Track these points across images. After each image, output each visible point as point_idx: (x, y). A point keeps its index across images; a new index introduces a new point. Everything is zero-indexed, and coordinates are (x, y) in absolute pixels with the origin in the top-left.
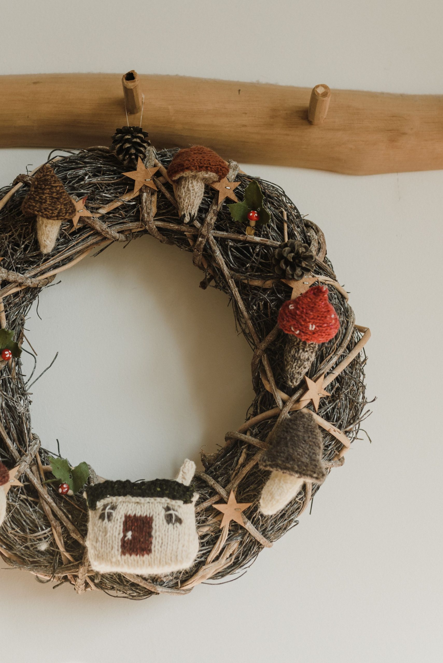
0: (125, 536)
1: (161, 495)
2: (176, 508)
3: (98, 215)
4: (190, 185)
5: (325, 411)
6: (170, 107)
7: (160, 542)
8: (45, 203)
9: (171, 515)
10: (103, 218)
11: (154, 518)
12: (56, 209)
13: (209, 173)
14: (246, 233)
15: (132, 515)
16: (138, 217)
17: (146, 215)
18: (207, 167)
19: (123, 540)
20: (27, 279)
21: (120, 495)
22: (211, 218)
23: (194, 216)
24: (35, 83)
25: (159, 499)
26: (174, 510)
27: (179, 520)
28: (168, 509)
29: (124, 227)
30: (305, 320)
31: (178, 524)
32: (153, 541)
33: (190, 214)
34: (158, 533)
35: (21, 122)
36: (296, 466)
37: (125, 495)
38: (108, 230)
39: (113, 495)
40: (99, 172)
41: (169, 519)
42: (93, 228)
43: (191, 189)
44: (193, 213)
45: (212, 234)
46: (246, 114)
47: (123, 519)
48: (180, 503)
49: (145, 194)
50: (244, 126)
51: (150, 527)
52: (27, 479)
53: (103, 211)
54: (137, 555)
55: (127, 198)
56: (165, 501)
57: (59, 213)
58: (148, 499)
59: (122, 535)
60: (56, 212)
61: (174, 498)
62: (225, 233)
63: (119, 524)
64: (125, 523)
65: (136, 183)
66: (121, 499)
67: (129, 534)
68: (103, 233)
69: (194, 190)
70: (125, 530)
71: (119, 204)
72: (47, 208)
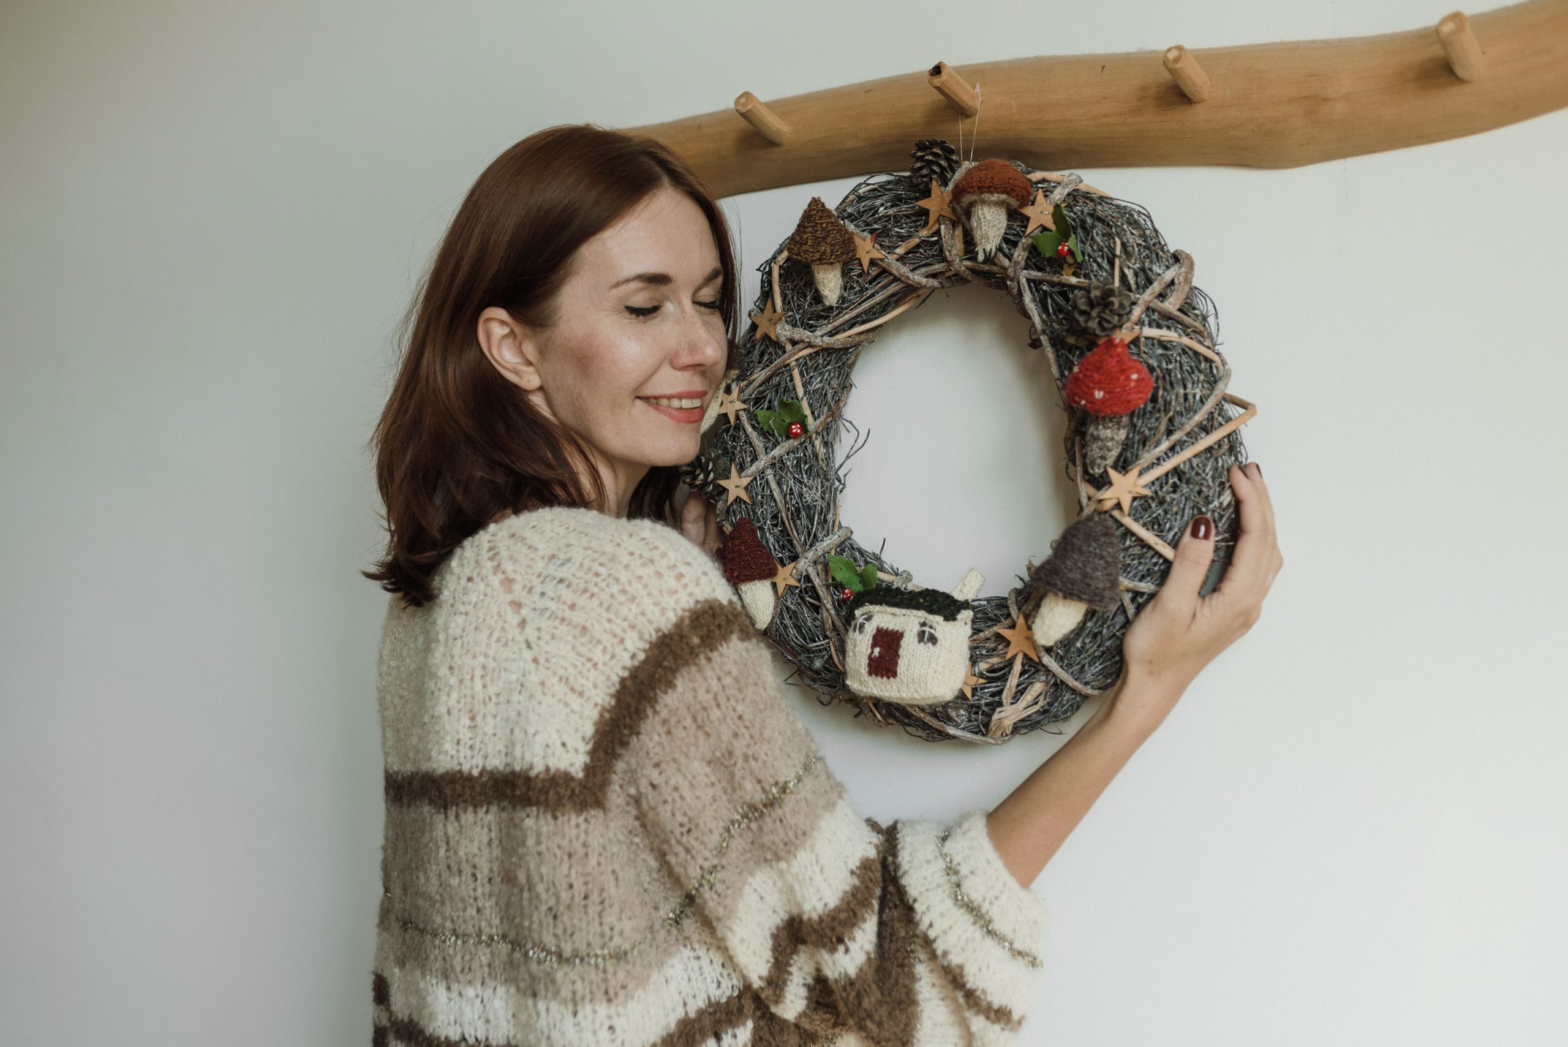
0: (872, 652)
1: (918, 607)
2: (935, 625)
3: (895, 256)
4: (980, 212)
5: (1150, 516)
6: (1013, 102)
7: (907, 664)
8: (805, 244)
9: (923, 632)
10: (901, 259)
11: (905, 634)
12: (818, 252)
13: (995, 195)
14: (1064, 273)
15: (885, 628)
16: (941, 256)
17: (947, 254)
18: (989, 187)
19: (870, 656)
20: (816, 337)
21: (877, 604)
22: (1019, 255)
23: (990, 252)
24: (867, 92)
25: (915, 612)
26: (931, 627)
27: (933, 640)
28: (924, 624)
29: (930, 269)
30: (1088, 387)
31: (930, 645)
32: (900, 662)
33: (984, 250)
34: (905, 652)
35: (851, 144)
36: (1059, 583)
37: (881, 605)
38: (910, 275)
39: (871, 603)
40: (901, 201)
41: (921, 636)
42: (891, 274)
43: (981, 217)
44: (988, 249)
45: (1023, 275)
46: (1106, 98)
47: (874, 631)
48: (939, 619)
49: (943, 227)
50: (1106, 116)
51: (898, 646)
52: (808, 578)
53: (900, 251)
54: (882, 677)
55: (924, 233)
56: (922, 615)
57: (821, 256)
58: (904, 611)
59: (870, 651)
60: (818, 255)
61: (931, 611)
62: (1040, 274)
63: (868, 637)
64: (875, 637)
65: (931, 214)
66: (877, 608)
67: (877, 650)
68: (903, 279)
69: (985, 218)
70: (874, 646)
71: (917, 240)
72: (808, 251)
